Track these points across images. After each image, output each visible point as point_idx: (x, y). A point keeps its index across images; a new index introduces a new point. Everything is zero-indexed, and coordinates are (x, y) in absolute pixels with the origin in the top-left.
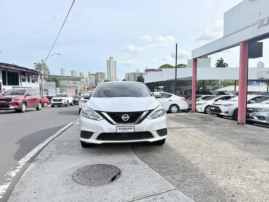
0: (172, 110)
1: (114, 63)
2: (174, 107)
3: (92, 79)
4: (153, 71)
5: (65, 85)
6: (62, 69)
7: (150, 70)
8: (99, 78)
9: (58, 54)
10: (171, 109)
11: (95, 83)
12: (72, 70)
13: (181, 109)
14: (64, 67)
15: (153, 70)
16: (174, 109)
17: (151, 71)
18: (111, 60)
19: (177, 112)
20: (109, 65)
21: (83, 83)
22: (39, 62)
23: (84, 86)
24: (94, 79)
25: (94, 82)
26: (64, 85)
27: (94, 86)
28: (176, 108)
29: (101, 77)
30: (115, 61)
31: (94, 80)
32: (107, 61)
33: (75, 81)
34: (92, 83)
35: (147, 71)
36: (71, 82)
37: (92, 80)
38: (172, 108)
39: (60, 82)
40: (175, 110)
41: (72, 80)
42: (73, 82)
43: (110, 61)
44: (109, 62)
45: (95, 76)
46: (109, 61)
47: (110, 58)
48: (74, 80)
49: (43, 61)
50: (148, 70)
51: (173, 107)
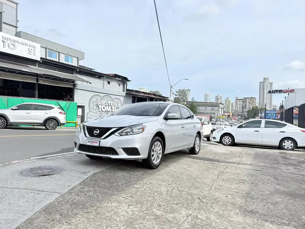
0: (285, 146)
1: (269, 85)
2: (288, 141)
3: (238, 105)
4: (279, 92)
5: (203, 112)
6: (206, 95)
7: (275, 91)
8: (247, 103)
9: (186, 79)
10: (283, 144)
11: (241, 110)
12: (217, 95)
13: (299, 145)
14: (208, 93)
15: (281, 91)
16: (288, 144)
17: (277, 92)
18: (266, 82)
19: (292, 150)
20: (262, 87)
21: (223, 109)
22: (184, 88)
23: (224, 113)
24: (240, 105)
25: (240, 108)
26: (201, 112)
27: (240, 113)
28: (291, 143)
29: (250, 103)
30: (271, 82)
31: (240, 107)
32: (260, 83)
33: (213, 108)
34: (238, 110)
35: (271, 92)
36: (209, 108)
37: (238, 107)
38: (285, 143)
39: (197, 108)
40: (290, 145)
41: (210, 107)
42: (211, 108)
43: (264, 83)
44: (262, 84)
45: (242, 101)
46: (262, 82)
47: (265, 79)
48: (212, 106)
49: (172, 87)
50: (273, 91)
51: (286, 141)
